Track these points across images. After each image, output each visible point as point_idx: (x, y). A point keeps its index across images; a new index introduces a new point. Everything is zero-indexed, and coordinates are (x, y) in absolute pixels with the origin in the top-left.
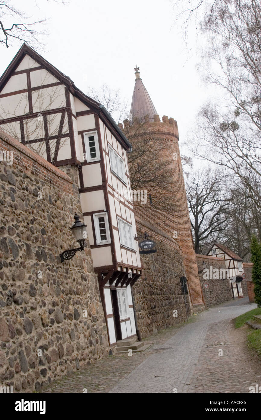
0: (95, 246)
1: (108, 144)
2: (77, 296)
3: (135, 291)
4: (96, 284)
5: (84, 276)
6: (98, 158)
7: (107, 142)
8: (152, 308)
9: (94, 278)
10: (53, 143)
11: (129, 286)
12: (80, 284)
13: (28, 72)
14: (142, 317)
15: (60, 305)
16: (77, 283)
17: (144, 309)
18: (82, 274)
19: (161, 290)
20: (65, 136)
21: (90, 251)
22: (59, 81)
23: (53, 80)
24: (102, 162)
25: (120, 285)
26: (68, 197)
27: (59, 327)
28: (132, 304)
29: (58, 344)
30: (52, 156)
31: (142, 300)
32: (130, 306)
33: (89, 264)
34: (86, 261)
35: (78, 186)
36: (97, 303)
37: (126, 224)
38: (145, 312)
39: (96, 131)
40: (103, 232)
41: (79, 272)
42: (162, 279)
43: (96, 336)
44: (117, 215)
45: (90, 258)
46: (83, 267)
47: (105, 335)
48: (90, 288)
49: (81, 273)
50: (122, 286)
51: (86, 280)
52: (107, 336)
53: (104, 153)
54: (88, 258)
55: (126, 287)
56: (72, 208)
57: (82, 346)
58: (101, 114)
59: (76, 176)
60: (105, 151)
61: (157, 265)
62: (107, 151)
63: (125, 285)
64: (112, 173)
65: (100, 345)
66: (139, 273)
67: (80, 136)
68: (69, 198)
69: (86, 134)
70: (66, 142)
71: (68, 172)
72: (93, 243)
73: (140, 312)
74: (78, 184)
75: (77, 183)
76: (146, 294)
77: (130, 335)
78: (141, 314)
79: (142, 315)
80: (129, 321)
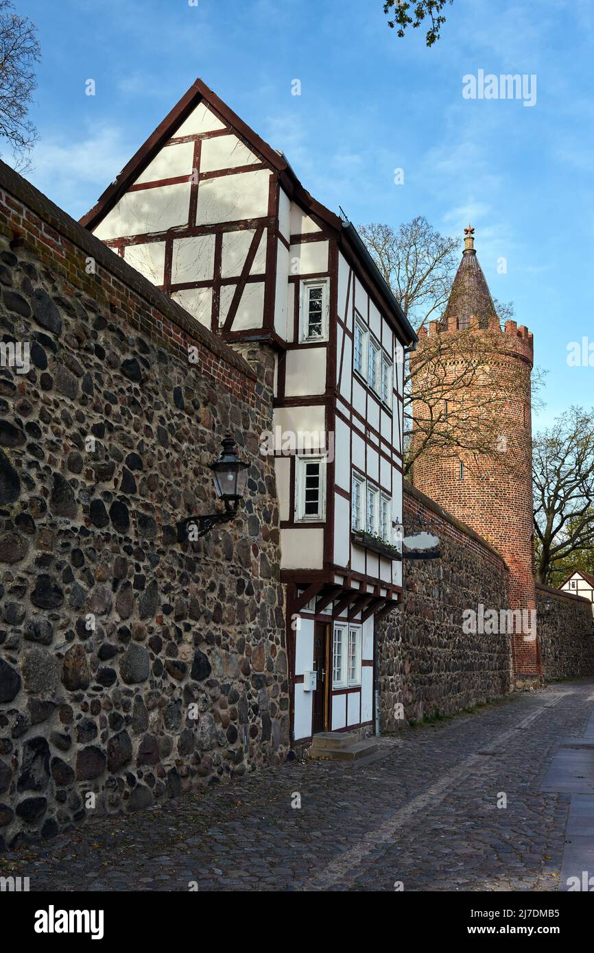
0: (290, 524)
1: (356, 313)
2: (213, 624)
3: (386, 633)
4: (281, 604)
5: (247, 584)
6: (325, 336)
7: (354, 309)
8: (423, 671)
9: (276, 591)
10: (228, 292)
11: (370, 620)
12: (231, 599)
13: (198, 140)
14: (393, 686)
15: (147, 641)
16: (222, 595)
17: (402, 671)
18: (242, 577)
19: (450, 638)
20: (257, 278)
21: (279, 533)
22: (259, 161)
23: (247, 157)
24: (331, 346)
25: (344, 614)
26: (237, 407)
27: (129, 693)
28: (371, 658)
29: (112, 734)
30: (222, 319)
31: (400, 652)
32: (365, 663)
33: (268, 559)
34: (261, 552)
35: (272, 392)
36: (273, 647)
37: (376, 491)
38: (404, 677)
39: (328, 279)
40: (312, 495)
41: (232, 572)
42: (454, 617)
43: (253, 721)
44: (352, 466)
45: (275, 547)
46: (248, 564)
47: (283, 719)
48: (258, 610)
49: (238, 575)
50: (350, 619)
51: (250, 593)
52: (288, 721)
53: (340, 330)
54: (269, 547)
55: (362, 622)
56: (245, 434)
57: (200, 742)
58: (344, 242)
59: (270, 370)
60: (344, 326)
61: (448, 590)
62: (349, 326)
63: (358, 617)
64: (356, 375)
65: (262, 740)
66: (395, 597)
67: (293, 285)
68: (240, 411)
69: (305, 284)
70: (254, 292)
71: (251, 357)
72: (287, 518)
73: (391, 677)
74: (272, 387)
75: (270, 384)
76: (411, 640)
77: (353, 721)
78: (392, 680)
79: (394, 683)
80: (359, 693)
